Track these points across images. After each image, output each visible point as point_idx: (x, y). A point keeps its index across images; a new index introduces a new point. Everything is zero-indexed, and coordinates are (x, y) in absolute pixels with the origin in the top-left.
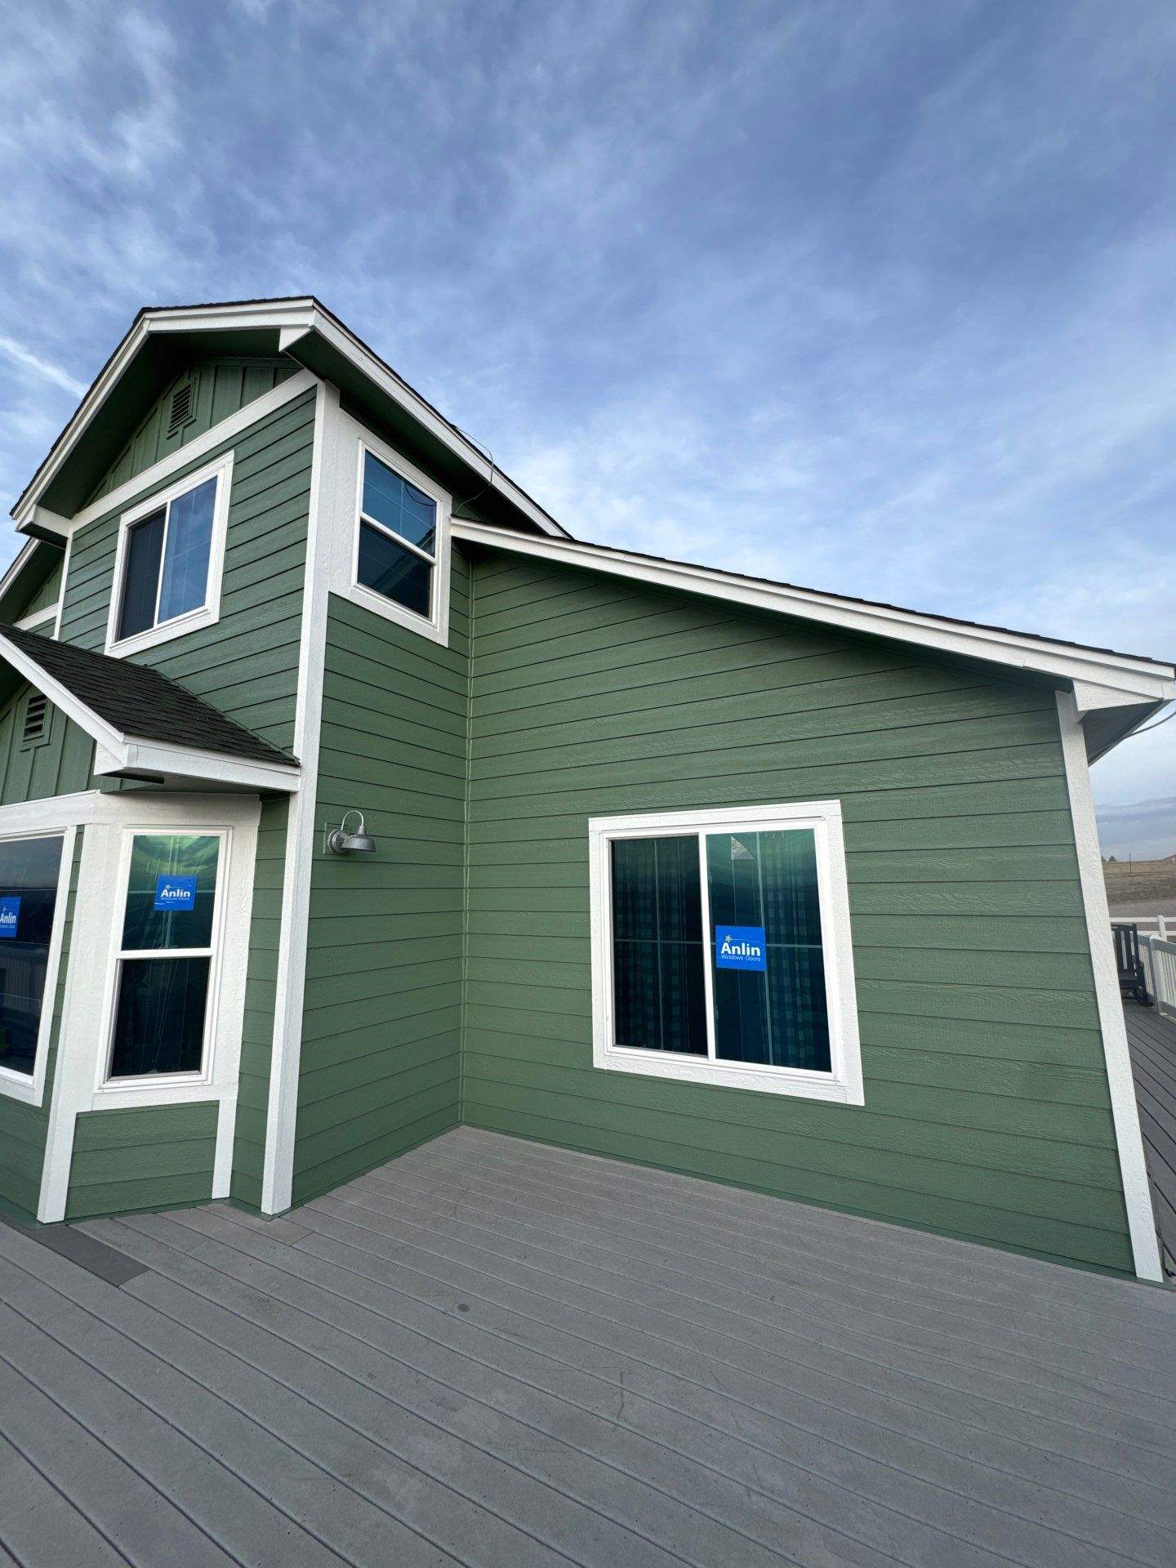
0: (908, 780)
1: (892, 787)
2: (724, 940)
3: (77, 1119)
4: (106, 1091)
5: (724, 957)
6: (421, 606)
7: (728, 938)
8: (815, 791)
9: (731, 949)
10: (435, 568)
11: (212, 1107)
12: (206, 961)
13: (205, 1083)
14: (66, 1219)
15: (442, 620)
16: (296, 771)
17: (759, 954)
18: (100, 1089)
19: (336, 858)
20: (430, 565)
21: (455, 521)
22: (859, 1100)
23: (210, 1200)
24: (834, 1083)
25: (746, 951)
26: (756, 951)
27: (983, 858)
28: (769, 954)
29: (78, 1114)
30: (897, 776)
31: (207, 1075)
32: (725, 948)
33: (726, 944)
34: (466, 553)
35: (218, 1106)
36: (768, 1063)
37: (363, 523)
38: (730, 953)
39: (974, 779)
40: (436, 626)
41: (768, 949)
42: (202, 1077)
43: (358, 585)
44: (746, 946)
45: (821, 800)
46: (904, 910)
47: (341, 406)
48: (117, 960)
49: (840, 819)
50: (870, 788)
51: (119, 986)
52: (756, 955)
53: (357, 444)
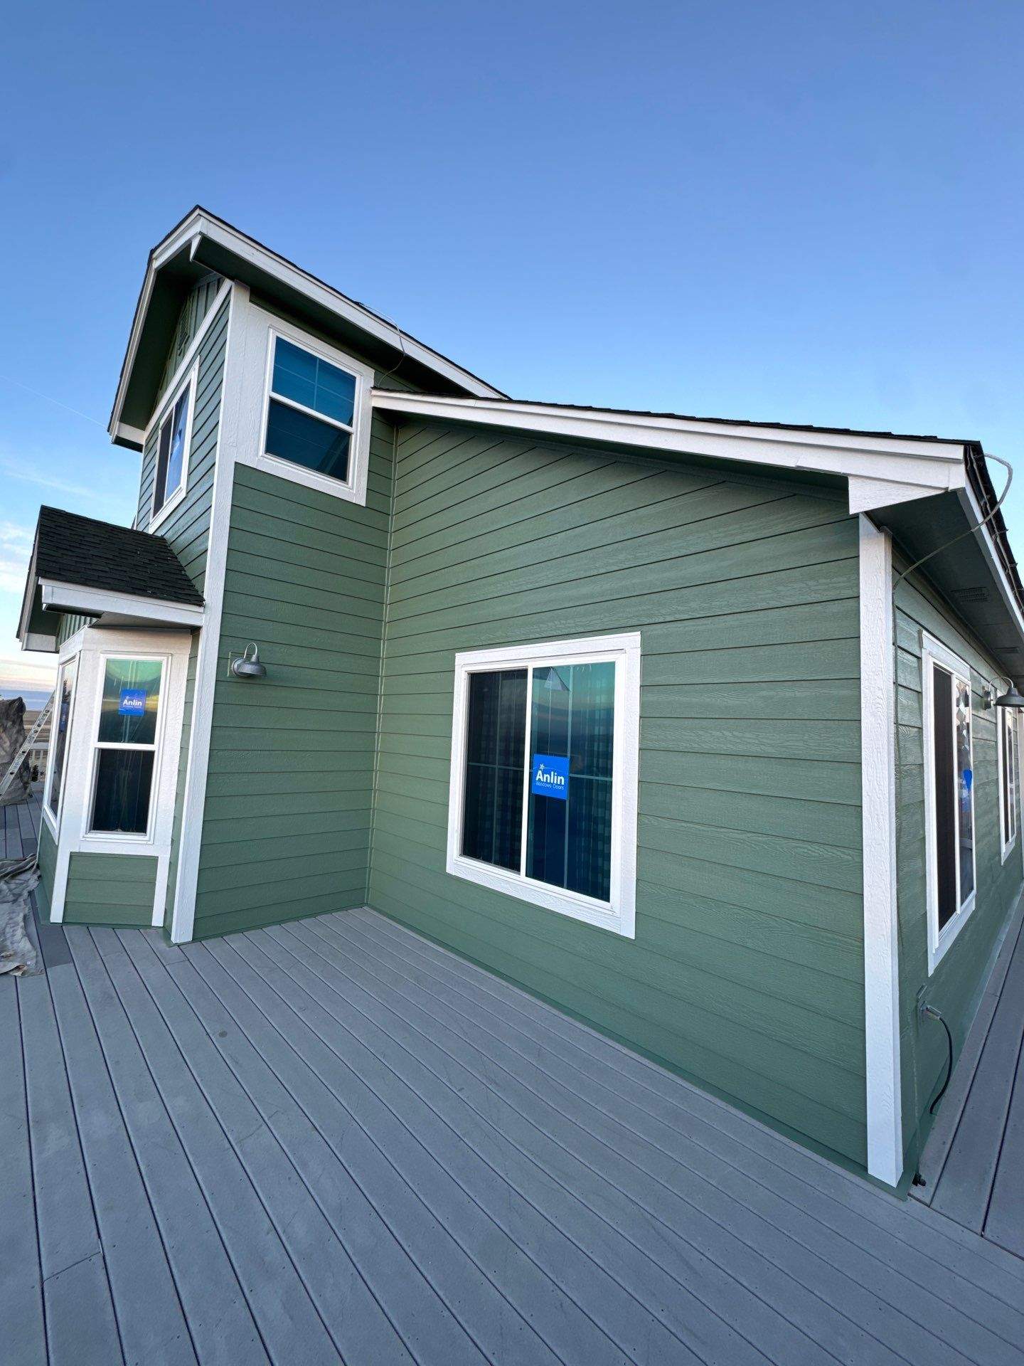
0: (703, 609)
1: (687, 617)
2: (538, 769)
3: (71, 857)
4: (88, 839)
5: (538, 784)
6: (339, 471)
7: (542, 767)
8: (623, 623)
9: (543, 776)
10: (353, 437)
11: (153, 861)
12: (150, 755)
13: (149, 843)
14: (64, 922)
15: (359, 482)
16: (201, 610)
17: (563, 784)
18: (83, 837)
19: (240, 680)
20: (348, 435)
21: (375, 392)
22: (630, 933)
23: (150, 926)
24: (611, 913)
25: (554, 780)
26: (561, 780)
27: (764, 693)
28: (574, 784)
29: (71, 852)
30: (693, 605)
31: (150, 837)
32: (539, 776)
33: (540, 772)
34: (387, 421)
35: (157, 860)
36: (562, 886)
37: (273, 402)
38: (542, 780)
39: (765, 605)
40: (354, 489)
41: (571, 779)
42: (147, 838)
43: (266, 456)
44: (554, 775)
45: (626, 632)
46: (686, 747)
47: (251, 301)
48: (95, 748)
49: (638, 652)
50: (668, 619)
51: (97, 768)
52: (561, 785)
53: (268, 332)
